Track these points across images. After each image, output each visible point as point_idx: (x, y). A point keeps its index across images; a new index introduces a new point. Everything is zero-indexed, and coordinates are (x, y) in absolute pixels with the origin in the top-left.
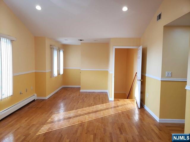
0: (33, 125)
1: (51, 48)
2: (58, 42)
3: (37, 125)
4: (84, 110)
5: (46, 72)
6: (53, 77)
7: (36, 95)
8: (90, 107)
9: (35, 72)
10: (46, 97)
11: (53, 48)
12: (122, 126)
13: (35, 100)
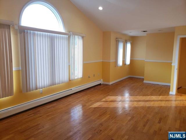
0: (91, 100)
1: (117, 41)
2: (125, 35)
3: (93, 101)
4: (136, 98)
5: (110, 62)
6: (118, 66)
7: (102, 80)
8: (144, 97)
9: (102, 62)
10: (110, 82)
11: (119, 41)
12: (166, 117)
13: (101, 84)
